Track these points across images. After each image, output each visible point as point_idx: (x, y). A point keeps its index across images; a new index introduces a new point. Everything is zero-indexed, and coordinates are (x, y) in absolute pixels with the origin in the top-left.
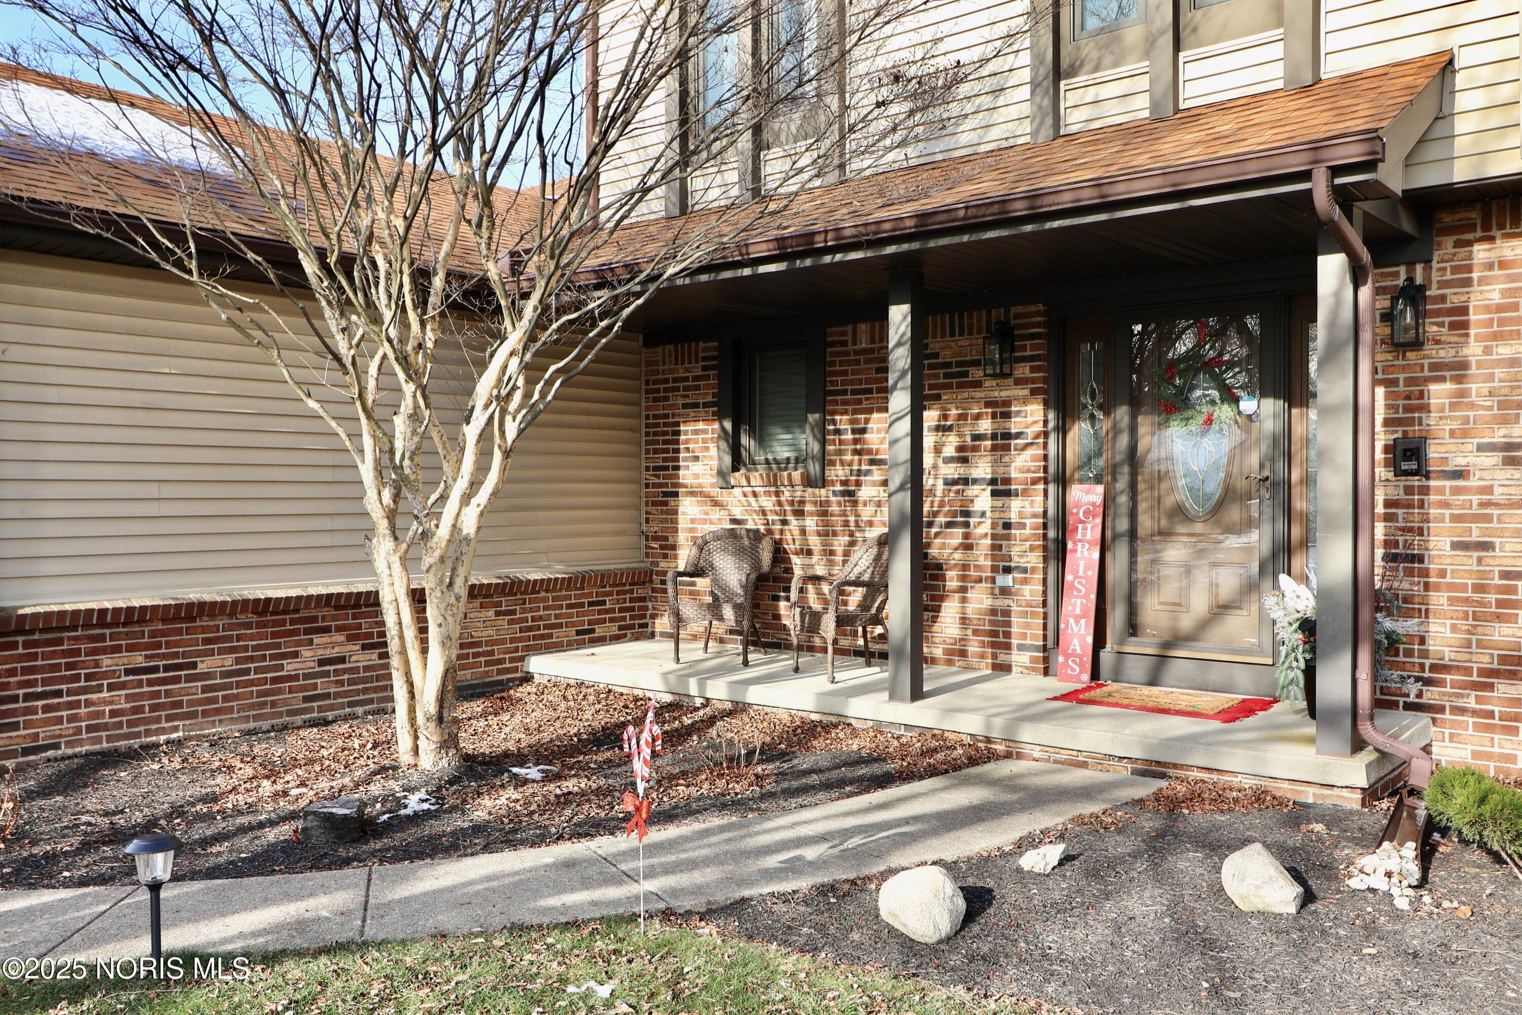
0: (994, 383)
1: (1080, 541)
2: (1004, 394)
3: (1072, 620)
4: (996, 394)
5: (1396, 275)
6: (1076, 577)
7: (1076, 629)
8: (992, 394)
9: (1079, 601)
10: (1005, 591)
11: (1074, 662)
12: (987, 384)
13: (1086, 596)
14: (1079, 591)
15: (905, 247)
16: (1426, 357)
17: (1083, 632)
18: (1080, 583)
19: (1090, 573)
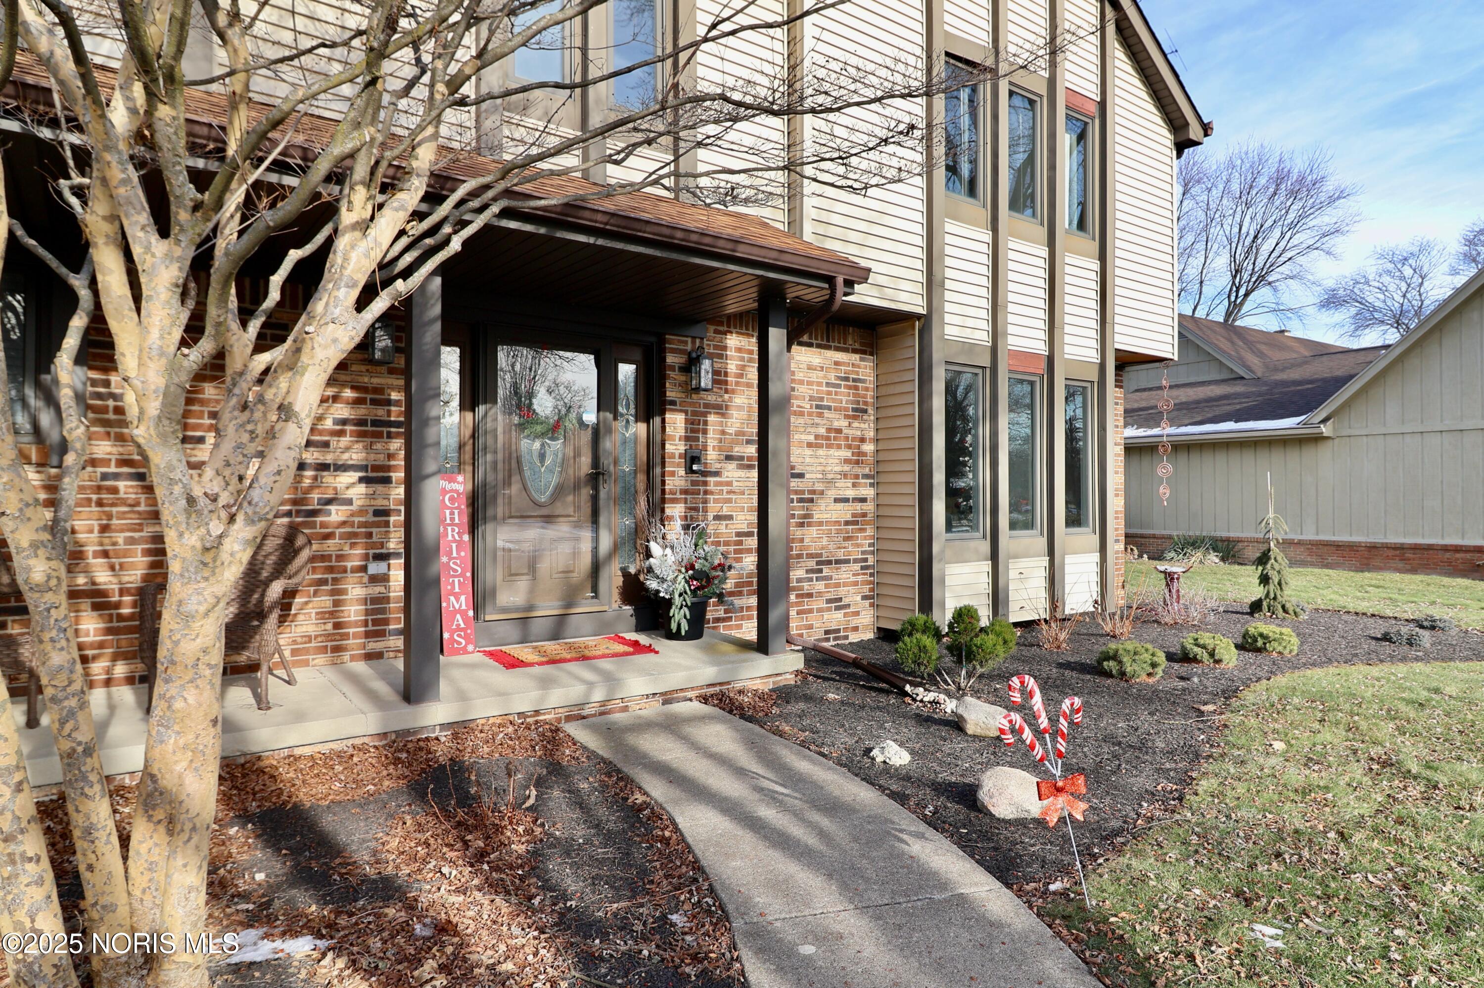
0: (363, 368)
1: (449, 525)
2: (376, 381)
3: (452, 598)
4: (366, 380)
5: (686, 343)
6: (450, 559)
7: (457, 606)
8: (360, 379)
9: (456, 580)
10: (375, 579)
11: (459, 636)
12: (354, 368)
13: (462, 575)
14: (455, 571)
15: (528, 228)
16: (702, 399)
17: (464, 607)
18: (455, 563)
19: (463, 554)
